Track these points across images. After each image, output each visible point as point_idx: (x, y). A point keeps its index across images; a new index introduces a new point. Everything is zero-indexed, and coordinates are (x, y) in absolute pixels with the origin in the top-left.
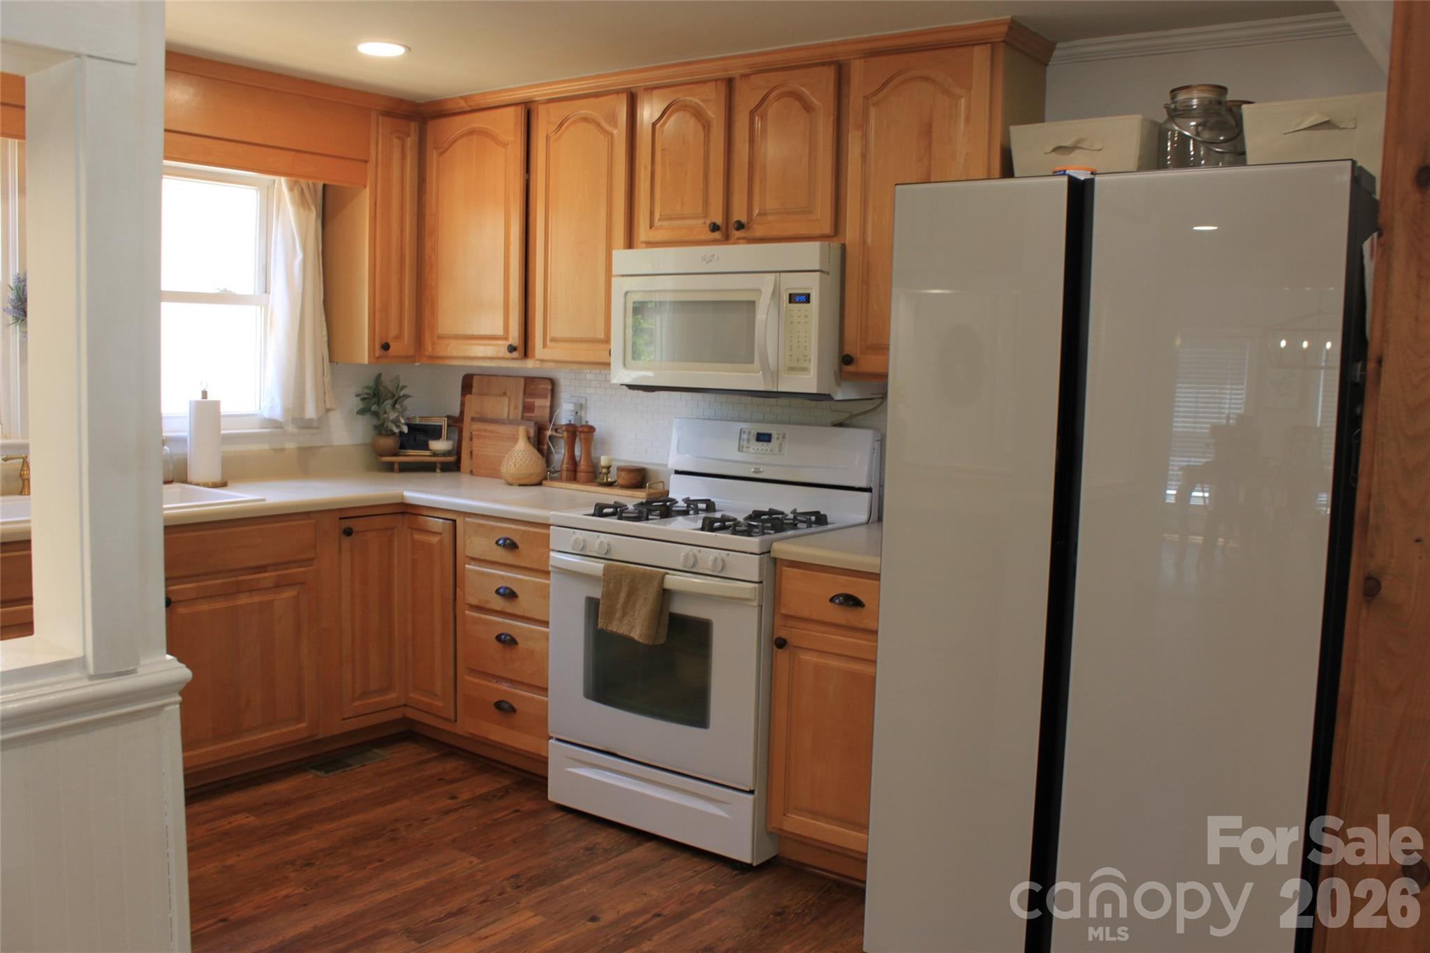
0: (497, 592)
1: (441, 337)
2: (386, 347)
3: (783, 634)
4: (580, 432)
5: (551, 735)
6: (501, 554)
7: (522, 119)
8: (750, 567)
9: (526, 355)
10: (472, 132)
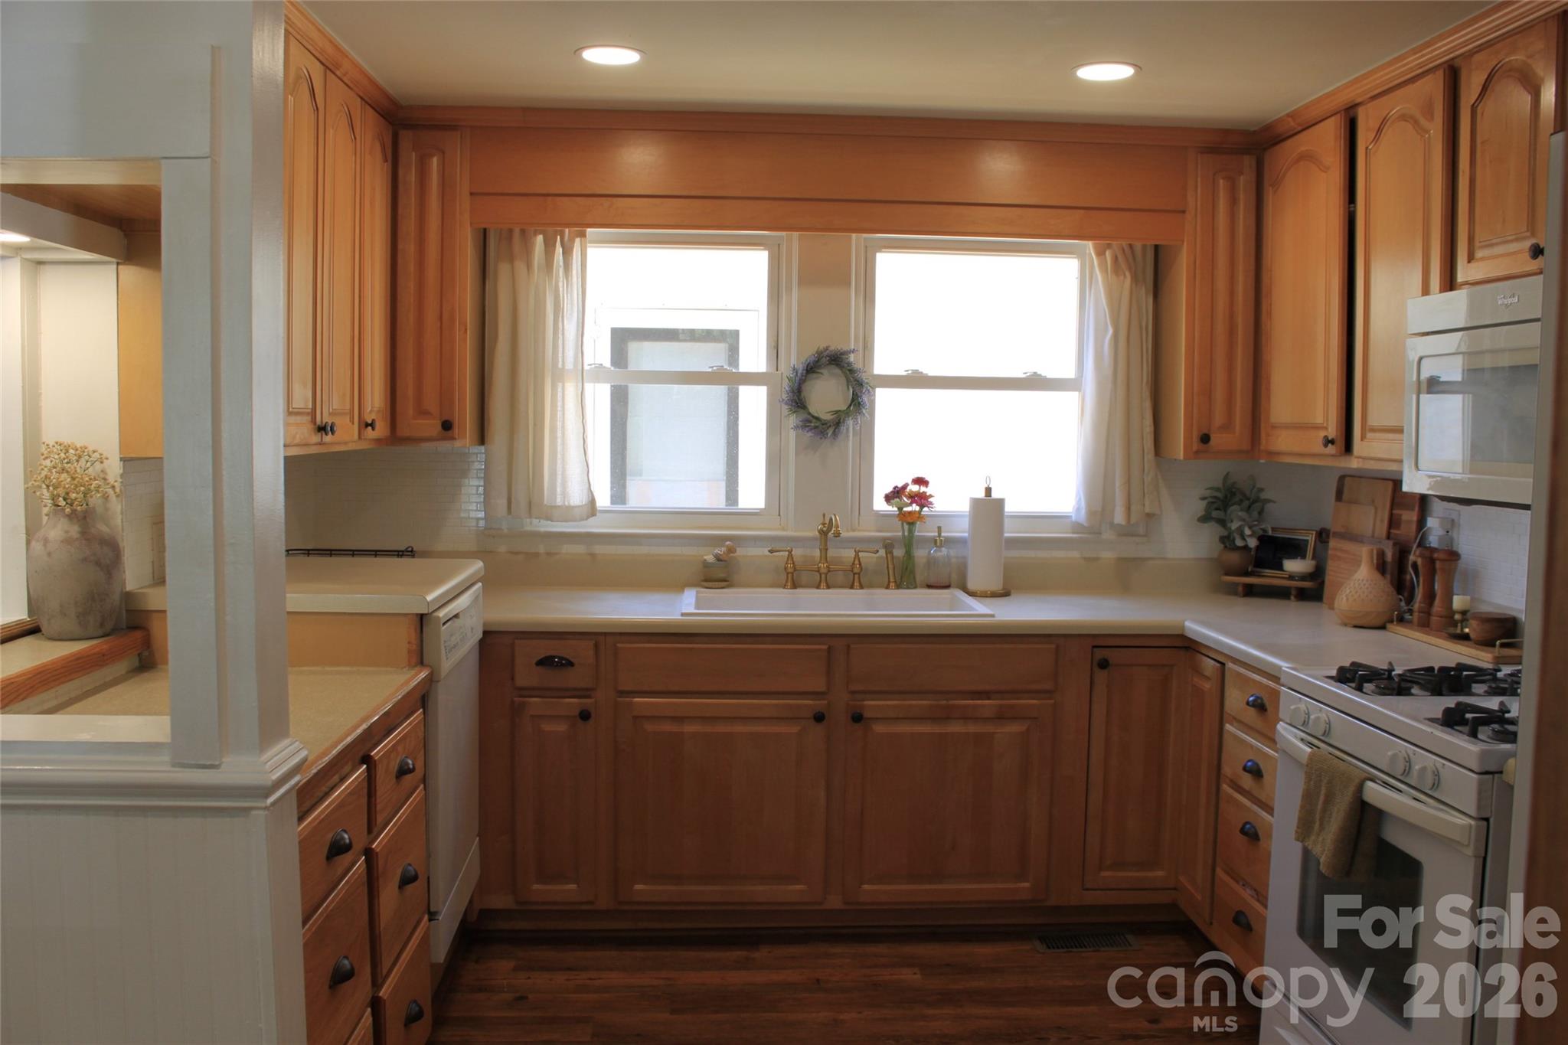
0: (1248, 765)
1: (1274, 427)
2: (1205, 439)
4: (1445, 561)
6: (1253, 717)
7: (1343, 132)
8: (1465, 790)
9: (1348, 448)
10: (1299, 159)
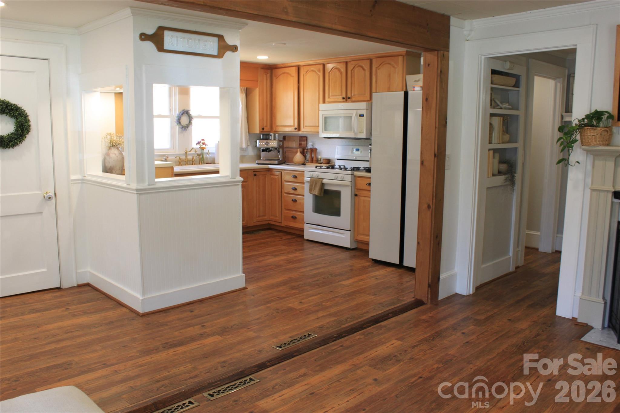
0: (292, 189)
1: (277, 126)
2: (263, 129)
3: (357, 193)
4: (314, 150)
5: (305, 222)
6: (293, 179)
7: (297, 70)
8: (349, 178)
9: (299, 130)
10: (284, 73)
